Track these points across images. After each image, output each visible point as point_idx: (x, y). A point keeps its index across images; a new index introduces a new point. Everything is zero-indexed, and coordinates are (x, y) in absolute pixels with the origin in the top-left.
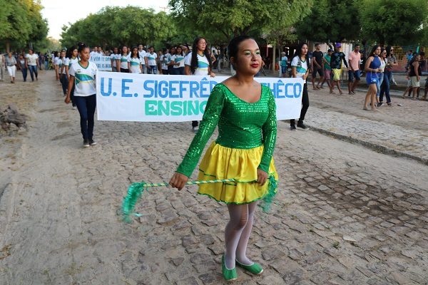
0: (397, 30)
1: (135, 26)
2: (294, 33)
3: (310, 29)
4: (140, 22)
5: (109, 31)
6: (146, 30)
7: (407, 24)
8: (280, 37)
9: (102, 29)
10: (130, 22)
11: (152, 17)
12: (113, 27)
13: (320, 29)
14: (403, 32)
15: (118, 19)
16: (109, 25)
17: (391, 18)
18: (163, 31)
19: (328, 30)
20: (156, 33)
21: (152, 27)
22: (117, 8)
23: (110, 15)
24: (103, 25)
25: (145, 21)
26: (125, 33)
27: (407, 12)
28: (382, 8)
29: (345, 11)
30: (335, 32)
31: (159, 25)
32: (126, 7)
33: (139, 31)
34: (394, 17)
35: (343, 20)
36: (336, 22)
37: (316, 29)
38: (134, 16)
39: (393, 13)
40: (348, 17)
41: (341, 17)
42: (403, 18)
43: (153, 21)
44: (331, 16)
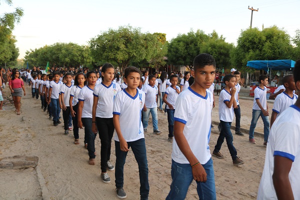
0: (219, 60)
1: (73, 56)
2: (166, 61)
3: (174, 58)
4: (76, 54)
5: (58, 57)
6: (80, 58)
7: (223, 57)
8: (157, 62)
9: (54, 56)
10: (70, 53)
11: (83, 51)
12: (60, 56)
13: (180, 58)
14: (221, 61)
15: (63, 51)
16: (58, 54)
17: (214, 54)
18: (89, 59)
19: (185, 59)
20: (85, 60)
21: (83, 57)
22: (63, 44)
23: (59, 48)
24: (54, 54)
25: (79, 53)
26: (67, 59)
27: (222, 51)
28: (210, 48)
29: (193, 49)
30: (188, 60)
31: (87, 55)
32: (68, 43)
33: (76, 58)
34: (216, 53)
35: (193, 54)
36: (189, 54)
37: (178, 58)
38: (73, 50)
39: (215, 51)
40: (195, 52)
41: (191, 52)
42: (221, 54)
43: (84, 53)
44: (186, 51)
